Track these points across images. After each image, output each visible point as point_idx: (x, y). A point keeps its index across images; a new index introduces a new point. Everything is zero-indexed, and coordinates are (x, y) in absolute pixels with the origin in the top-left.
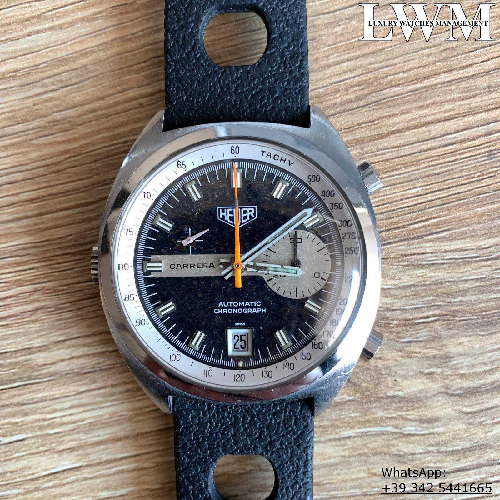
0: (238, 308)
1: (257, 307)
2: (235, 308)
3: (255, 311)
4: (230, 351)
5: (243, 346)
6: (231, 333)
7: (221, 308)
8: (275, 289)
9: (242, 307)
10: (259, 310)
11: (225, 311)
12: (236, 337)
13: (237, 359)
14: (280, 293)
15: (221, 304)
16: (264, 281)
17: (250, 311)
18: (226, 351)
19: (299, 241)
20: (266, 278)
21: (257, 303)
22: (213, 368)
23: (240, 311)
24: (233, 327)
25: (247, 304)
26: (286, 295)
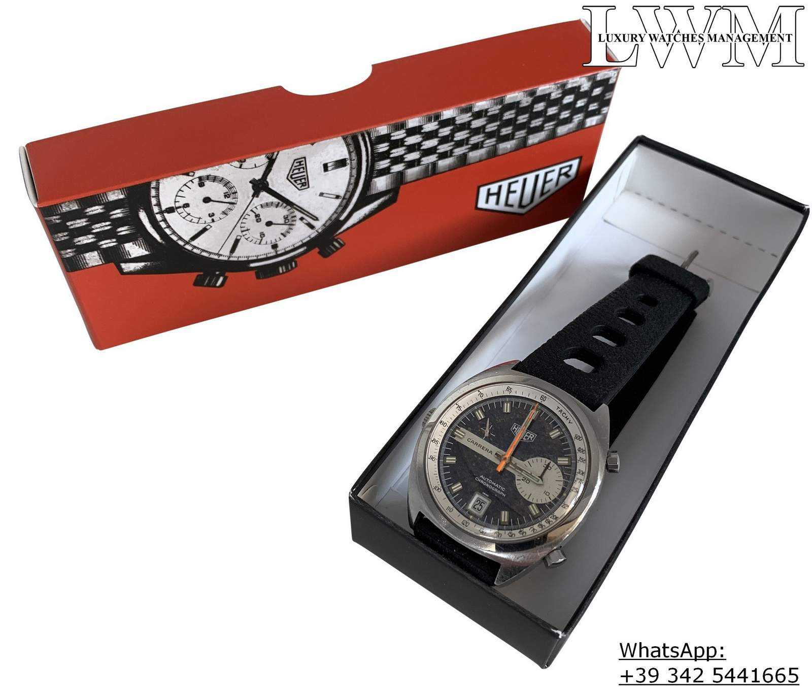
0: (490, 484)
1: (501, 491)
2: (489, 484)
3: (499, 492)
4: (470, 506)
5: (479, 509)
6: (476, 496)
7: (481, 479)
8: (518, 487)
9: (493, 486)
10: (502, 493)
11: (482, 482)
12: (479, 502)
13: (470, 513)
14: (520, 491)
15: (482, 476)
16: (514, 478)
17: (496, 490)
18: (467, 505)
19: (549, 468)
20: (517, 477)
21: (503, 489)
22: (454, 508)
23: (490, 487)
24: (481, 492)
25: (497, 486)
26: (522, 495)
